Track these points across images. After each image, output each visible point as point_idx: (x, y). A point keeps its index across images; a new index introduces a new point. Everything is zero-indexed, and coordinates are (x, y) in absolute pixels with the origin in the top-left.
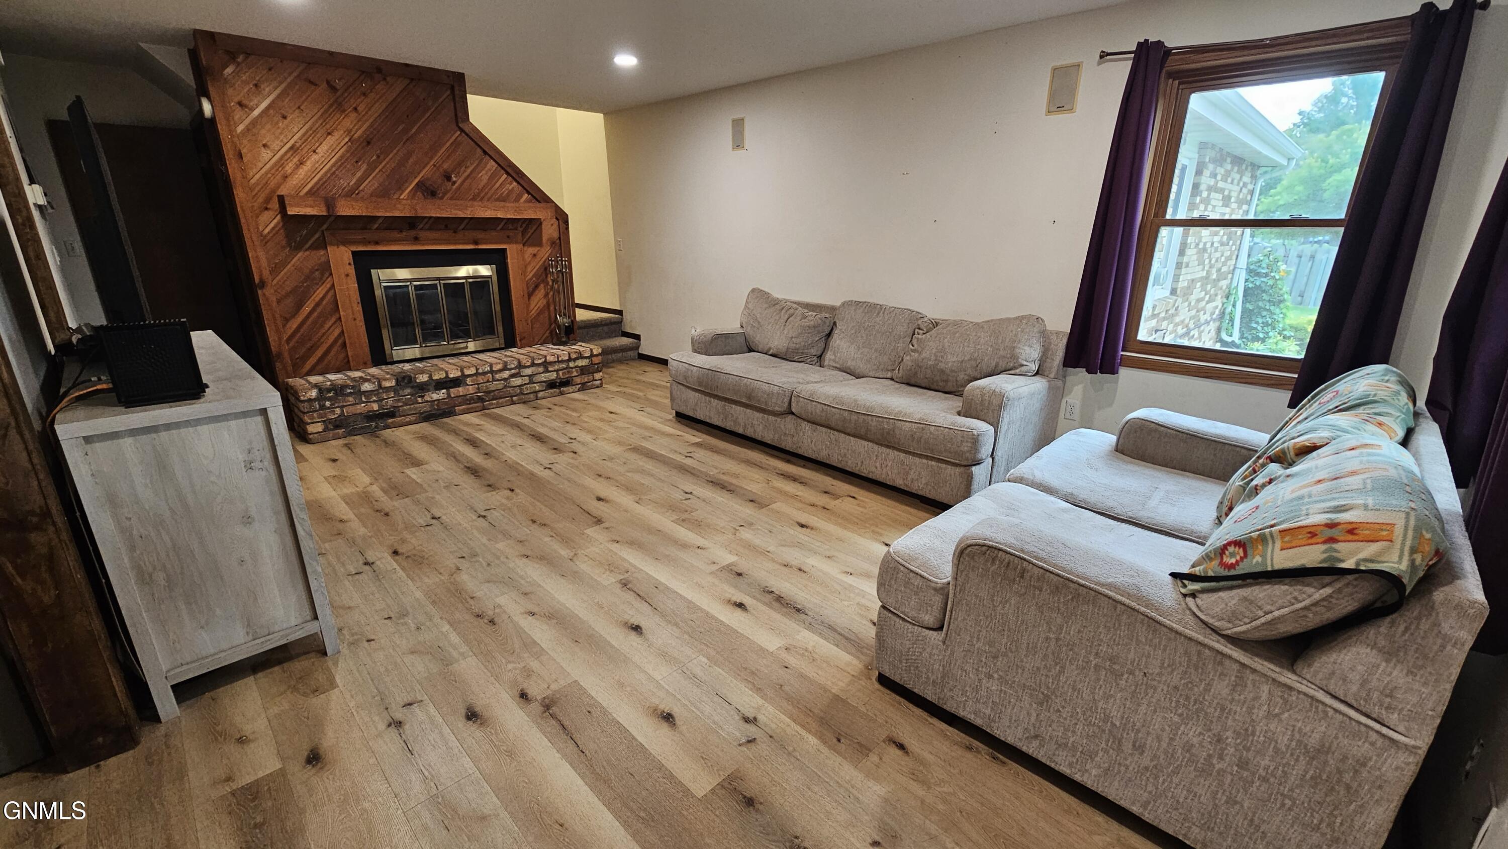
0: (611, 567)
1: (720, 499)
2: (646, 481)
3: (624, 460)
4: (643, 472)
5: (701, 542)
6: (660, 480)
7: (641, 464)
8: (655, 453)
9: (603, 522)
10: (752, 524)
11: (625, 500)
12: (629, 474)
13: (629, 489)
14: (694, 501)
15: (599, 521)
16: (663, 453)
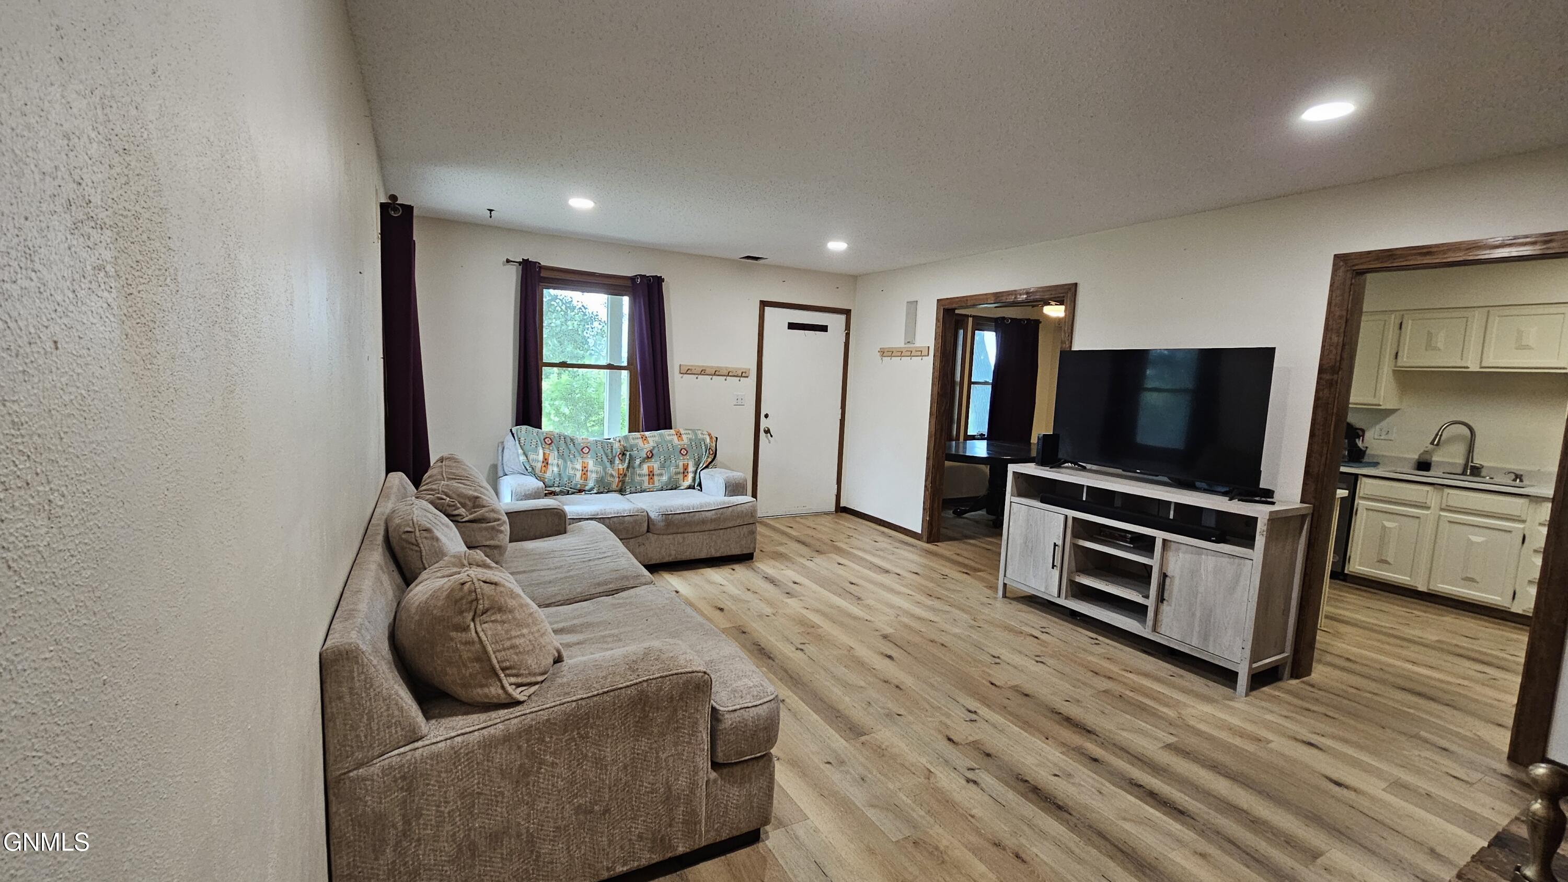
0: (869, 607)
1: (771, 639)
2: (841, 671)
3: (871, 710)
4: (845, 685)
5: (804, 612)
6: (826, 670)
7: (847, 699)
8: (826, 719)
9: (881, 635)
10: (759, 616)
11: (862, 652)
12: (863, 684)
13: (860, 664)
14: (797, 640)
15: (885, 637)
16: (815, 716)
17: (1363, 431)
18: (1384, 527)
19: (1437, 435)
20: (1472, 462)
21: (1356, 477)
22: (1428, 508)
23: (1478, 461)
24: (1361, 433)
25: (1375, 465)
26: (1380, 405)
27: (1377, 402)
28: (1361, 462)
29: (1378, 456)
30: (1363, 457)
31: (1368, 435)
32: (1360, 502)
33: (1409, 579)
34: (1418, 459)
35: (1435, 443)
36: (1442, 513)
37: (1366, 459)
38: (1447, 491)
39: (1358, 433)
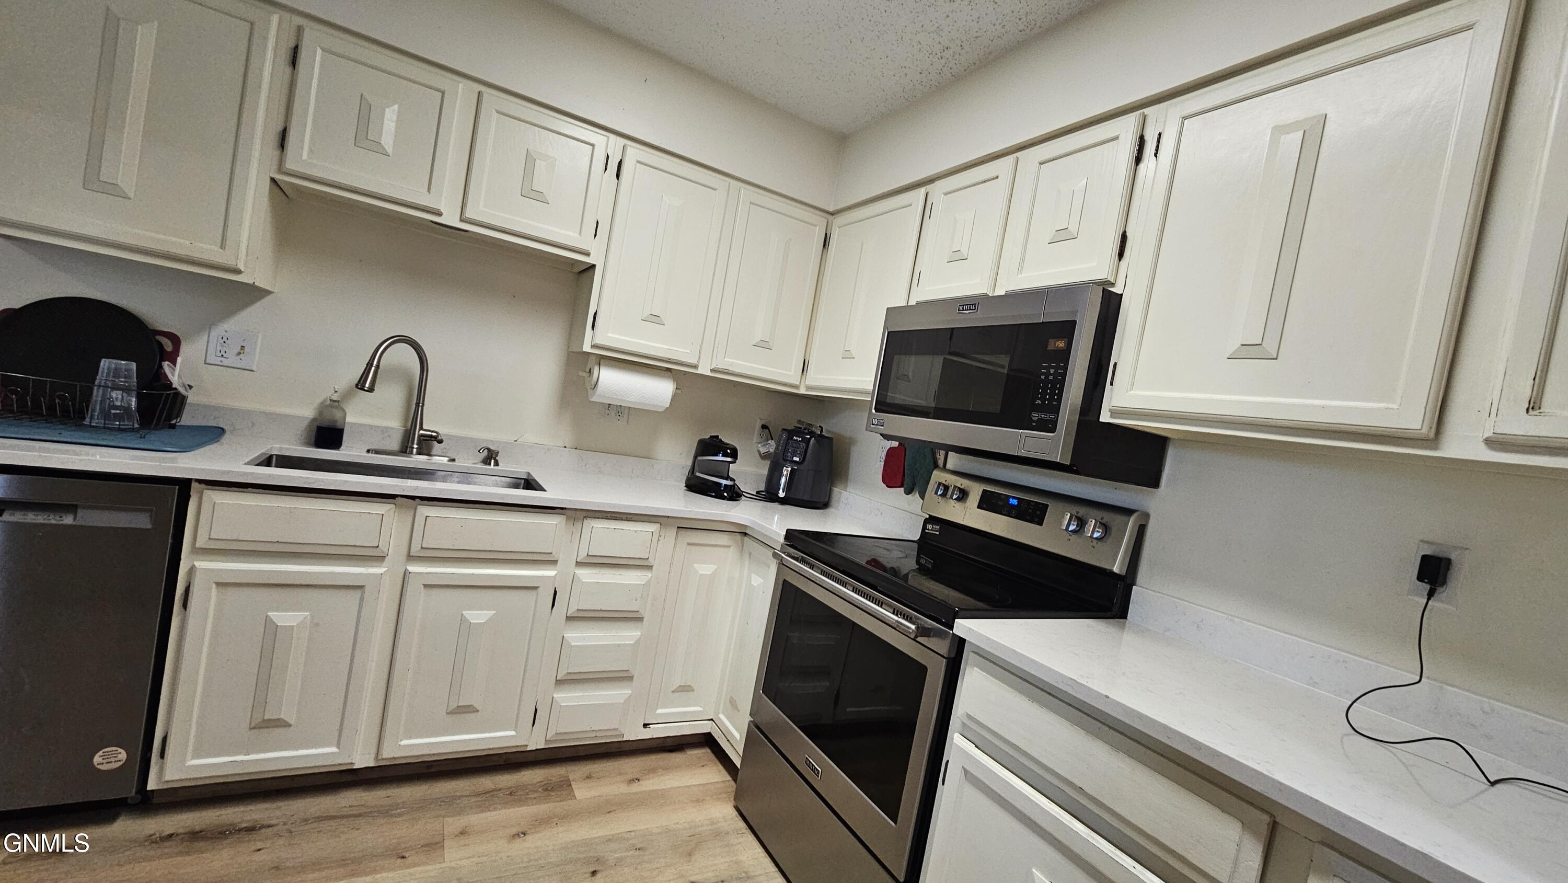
17: (176, 341)
18: (270, 629)
19: (370, 365)
20: (421, 428)
21: (183, 486)
22: (380, 559)
23: (430, 424)
24: (168, 346)
25: (213, 434)
26: (239, 272)
27: (229, 261)
28: (173, 427)
29: (216, 408)
30: (179, 414)
31: (187, 352)
32: (201, 564)
33: (334, 749)
34: (314, 420)
35: (367, 385)
36: (412, 568)
37: (187, 419)
38: (425, 511)
39: (160, 345)
